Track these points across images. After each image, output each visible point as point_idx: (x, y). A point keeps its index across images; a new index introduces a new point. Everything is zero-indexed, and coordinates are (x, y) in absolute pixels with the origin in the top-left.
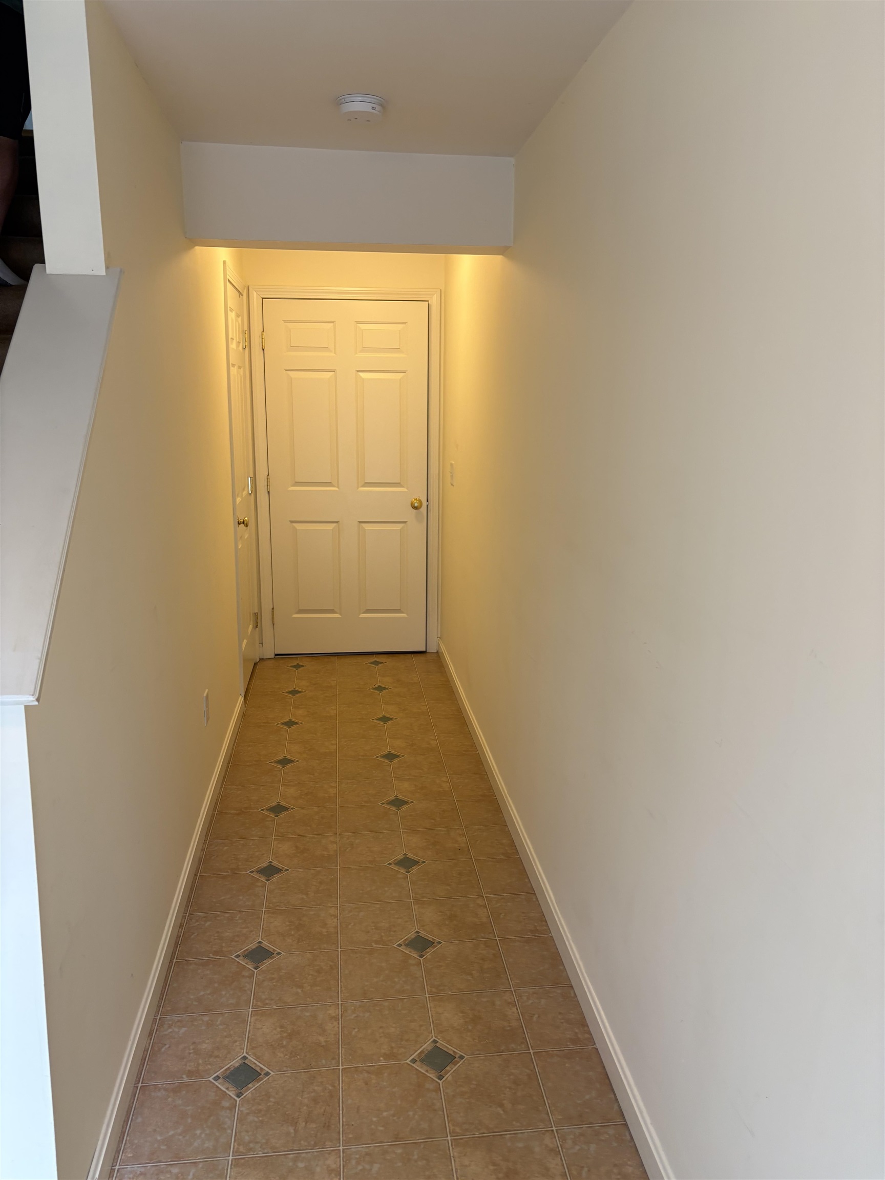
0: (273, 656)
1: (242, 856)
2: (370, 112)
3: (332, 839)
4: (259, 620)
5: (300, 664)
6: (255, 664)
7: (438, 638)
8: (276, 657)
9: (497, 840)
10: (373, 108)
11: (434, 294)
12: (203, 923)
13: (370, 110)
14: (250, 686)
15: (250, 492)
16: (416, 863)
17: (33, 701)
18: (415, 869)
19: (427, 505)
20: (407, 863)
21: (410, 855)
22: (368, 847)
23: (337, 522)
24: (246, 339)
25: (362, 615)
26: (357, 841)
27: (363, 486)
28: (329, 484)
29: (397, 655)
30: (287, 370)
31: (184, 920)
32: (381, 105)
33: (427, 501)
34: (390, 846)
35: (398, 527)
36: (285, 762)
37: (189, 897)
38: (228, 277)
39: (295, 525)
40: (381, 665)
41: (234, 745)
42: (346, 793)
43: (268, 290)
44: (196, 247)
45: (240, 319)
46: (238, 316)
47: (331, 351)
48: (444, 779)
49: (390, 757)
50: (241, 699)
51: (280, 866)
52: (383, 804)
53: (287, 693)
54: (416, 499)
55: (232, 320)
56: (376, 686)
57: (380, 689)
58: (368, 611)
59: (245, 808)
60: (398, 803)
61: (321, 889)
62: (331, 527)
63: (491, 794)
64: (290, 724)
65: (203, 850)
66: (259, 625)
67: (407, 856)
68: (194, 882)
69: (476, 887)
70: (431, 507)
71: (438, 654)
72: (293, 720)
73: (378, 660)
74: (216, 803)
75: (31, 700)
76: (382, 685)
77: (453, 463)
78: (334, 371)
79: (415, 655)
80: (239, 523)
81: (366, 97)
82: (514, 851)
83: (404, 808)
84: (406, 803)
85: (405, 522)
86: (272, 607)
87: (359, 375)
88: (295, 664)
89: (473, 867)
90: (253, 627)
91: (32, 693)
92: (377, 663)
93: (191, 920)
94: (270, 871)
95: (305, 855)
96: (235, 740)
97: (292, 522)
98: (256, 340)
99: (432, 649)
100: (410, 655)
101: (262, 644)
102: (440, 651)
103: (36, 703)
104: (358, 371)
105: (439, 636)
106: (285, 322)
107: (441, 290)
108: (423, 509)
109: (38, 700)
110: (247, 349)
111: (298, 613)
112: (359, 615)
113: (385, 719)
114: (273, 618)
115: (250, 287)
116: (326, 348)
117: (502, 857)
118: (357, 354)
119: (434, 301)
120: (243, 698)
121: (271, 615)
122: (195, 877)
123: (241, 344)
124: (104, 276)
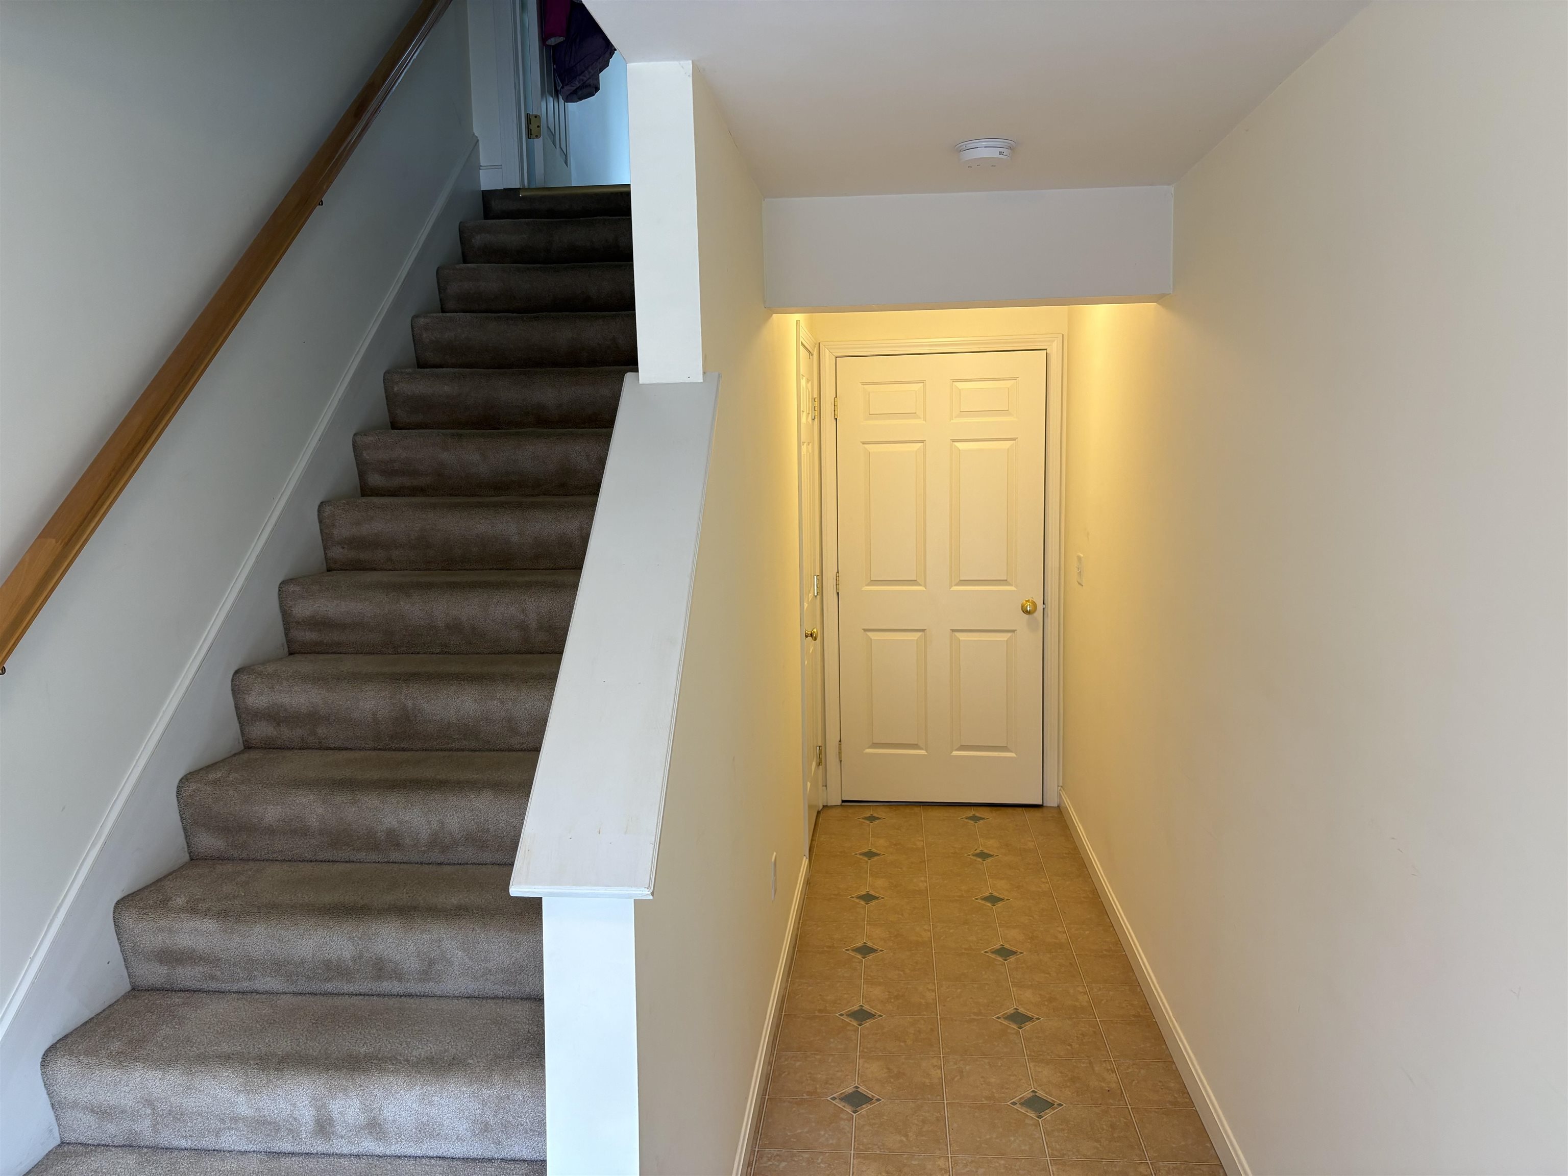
0: (839, 803)
1: (819, 1076)
2: (998, 158)
3: (935, 1061)
4: (823, 756)
5: (875, 815)
6: (819, 813)
7: (1059, 788)
8: (843, 804)
9: (1160, 1082)
10: (1001, 153)
11: (1054, 341)
12: (776, 1163)
13: (997, 155)
14: (814, 843)
15: (816, 595)
16: (1050, 1105)
17: (648, 895)
18: (1049, 1114)
19: (1044, 609)
20: (1038, 1104)
21: (1041, 1093)
22: (982, 1077)
23: (923, 630)
24: (816, 408)
25: (955, 753)
26: (968, 1068)
27: (957, 585)
28: (913, 582)
29: (1002, 808)
30: (864, 443)
31: (752, 1156)
32: (1010, 148)
33: (1044, 604)
34: (1012, 1078)
35: (1004, 637)
36: (865, 950)
37: (757, 1128)
38: (801, 339)
39: (869, 634)
40: (981, 822)
41: (799, 923)
42: (948, 1000)
43: (841, 346)
44: (774, 315)
45: (809, 385)
46: (808, 381)
47: (920, 418)
48: (1080, 989)
49: (1004, 953)
50: (805, 862)
51: (870, 1094)
52: (998, 1018)
53: (860, 854)
54: (1029, 601)
55: (803, 388)
56: (978, 851)
57: (984, 856)
58: (963, 748)
59: (820, 1011)
60: (1019, 1018)
61: (924, 1130)
62: (915, 636)
63: (1147, 1014)
64: (868, 898)
65: (770, 1063)
66: (823, 761)
67: (1037, 1094)
68: (762, 1107)
69: (1136, 1147)
70: (1048, 611)
71: (1059, 810)
72: (872, 892)
73: (977, 815)
74: (783, 1002)
75: (645, 893)
76: (985, 851)
77: (1082, 555)
78: (922, 442)
79: (1028, 809)
80: (806, 637)
81: (993, 141)
82: (1187, 1100)
83: (1028, 1026)
84: (1030, 1019)
85: (1013, 631)
86: (839, 740)
87: (955, 445)
88: (868, 815)
89: (1130, 1118)
90: (816, 764)
91: (647, 887)
92: (975, 819)
93: (762, 1158)
94: (857, 1099)
95: (901, 1080)
96: (800, 917)
97: (865, 630)
98: (827, 408)
99: (1051, 802)
100: (1021, 809)
101: (826, 786)
102: (1062, 805)
103: (651, 897)
104: (954, 441)
105: (1061, 784)
106: (863, 384)
107: (1063, 335)
108: (1039, 614)
109: (652, 894)
110: (816, 420)
111: (870, 747)
112: (952, 753)
113: (993, 899)
114: (840, 753)
115: (821, 344)
116: (913, 415)
117: (1170, 1107)
118: (952, 420)
119: (1054, 349)
120: (807, 860)
121: (838, 749)
122: (763, 1099)
123: (810, 415)
124: (701, 383)
